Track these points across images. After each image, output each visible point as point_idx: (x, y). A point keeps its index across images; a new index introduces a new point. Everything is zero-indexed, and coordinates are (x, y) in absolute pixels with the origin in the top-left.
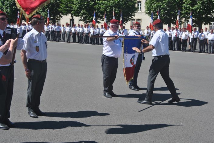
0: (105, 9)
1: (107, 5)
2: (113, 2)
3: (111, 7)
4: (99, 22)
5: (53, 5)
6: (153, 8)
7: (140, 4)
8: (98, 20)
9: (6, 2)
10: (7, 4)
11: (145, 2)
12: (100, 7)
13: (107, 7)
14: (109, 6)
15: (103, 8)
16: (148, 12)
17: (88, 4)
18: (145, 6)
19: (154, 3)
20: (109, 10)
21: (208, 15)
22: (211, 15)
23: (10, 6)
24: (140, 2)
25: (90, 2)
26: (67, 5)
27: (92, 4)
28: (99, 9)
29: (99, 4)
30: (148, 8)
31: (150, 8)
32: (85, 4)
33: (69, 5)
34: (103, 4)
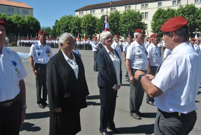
0: (125, 30)
1: (126, 27)
2: (130, 25)
3: (129, 28)
4: (121, 38)
5: (91, 27)
6: (157, 28)
7: (146, 26)
8: (120, 37)
9: (61, 26)
10: (62, 28)
11: (151, 25)
12: (122, 29)
13: (127, 28)
14: (128, 28)
15: (124, 29)
16: (153, 31)
17: (114, 27)
18: (151, 27)
19: (157, 25)
20: (128, 30)
21: (193, 32)
22: (195, 32)
23: (64, 29)
24: (147, 25)
25: (115, 26)
26: (100, 27)
27: (117, 26)
28: (121, 30)
29: (121, 26)
30: (153, 28)
31: (155, 29)
32: (112, 26)
33: (101, 28)
34: (124, 26)
